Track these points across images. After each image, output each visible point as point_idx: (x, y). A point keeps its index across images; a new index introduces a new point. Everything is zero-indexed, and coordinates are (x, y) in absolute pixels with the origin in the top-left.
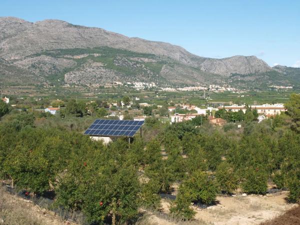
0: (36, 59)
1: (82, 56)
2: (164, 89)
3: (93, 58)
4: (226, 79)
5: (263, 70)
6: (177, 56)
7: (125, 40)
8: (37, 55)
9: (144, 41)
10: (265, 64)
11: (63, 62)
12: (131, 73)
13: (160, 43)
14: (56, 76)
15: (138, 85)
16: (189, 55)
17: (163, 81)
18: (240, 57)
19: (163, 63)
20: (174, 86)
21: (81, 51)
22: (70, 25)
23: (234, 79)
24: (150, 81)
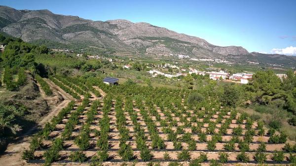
0: (134, 40)
1: (156, 41)
2: (192, 59)
3: (161, 42)
4: (225, 57)
5: (245, 54)
6: (202, 44)
7: (177, 35)
8: (135, 38)
9: (187, 36)
10: (246, 51)
11: (147, 43)
12: (178, 50)
13: (194, 37)
14: (143, 49)
15: (181, 56)
16: (208, 44)
17: (193, 55)
18: (234, 47)
19: (194, 47)
20: (198, 58)
21: (156, 39)
22: (152, 26)
23: (229, 57)
24: (187, 55)
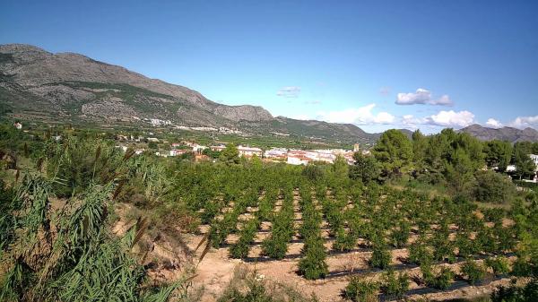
0: (53, 88)
1: (102, 90)
2: (178, 127)
3: (114, 95)
4: (235, 124)
5: (268, 119)
6: (194, 100)
7: (146, 80)
8: (55, 84)
9: (163, 82)
10: (269, 115)
11: (82, 94)
12: (150, 111)
13: (179, 87)
14: (74, 106)
15: (155, 122)
16: (204, 99)
17: (179, 120)
18: (249, 106)
19: (180, 104)
20: (189, 125)
21: (101, 86)
22: (92, 61)
23: (242, 124)
24: (166, 120)
